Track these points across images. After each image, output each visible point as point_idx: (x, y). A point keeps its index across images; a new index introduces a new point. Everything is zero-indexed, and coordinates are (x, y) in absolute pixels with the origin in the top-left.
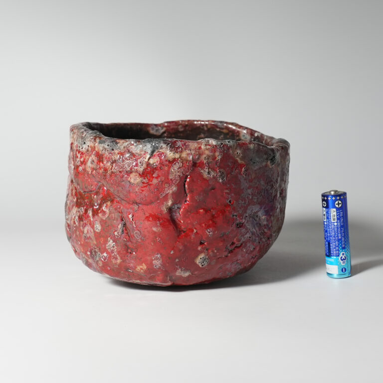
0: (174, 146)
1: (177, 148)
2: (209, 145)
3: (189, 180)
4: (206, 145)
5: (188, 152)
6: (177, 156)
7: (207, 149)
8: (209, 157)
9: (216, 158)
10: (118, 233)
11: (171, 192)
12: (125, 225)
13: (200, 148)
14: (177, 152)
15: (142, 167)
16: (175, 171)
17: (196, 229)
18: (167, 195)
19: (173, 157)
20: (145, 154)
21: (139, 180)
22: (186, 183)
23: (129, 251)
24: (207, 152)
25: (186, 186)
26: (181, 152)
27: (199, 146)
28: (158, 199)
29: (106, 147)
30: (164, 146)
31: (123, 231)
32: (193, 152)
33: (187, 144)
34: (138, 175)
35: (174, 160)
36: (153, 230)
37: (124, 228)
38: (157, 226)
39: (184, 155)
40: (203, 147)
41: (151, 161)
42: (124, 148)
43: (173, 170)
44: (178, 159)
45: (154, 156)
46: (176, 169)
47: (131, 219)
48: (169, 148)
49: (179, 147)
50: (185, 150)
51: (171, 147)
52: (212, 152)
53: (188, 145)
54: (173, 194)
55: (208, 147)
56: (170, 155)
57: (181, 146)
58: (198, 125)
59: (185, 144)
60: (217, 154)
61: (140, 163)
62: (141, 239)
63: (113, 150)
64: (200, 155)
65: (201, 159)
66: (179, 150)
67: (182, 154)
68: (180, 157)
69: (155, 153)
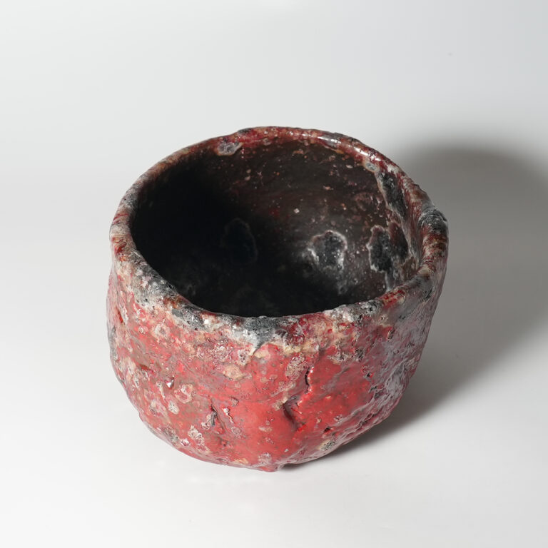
0: (293, 336)
1: (297, 338)
2: (343, 324)
3: (314, 371)
4: (338, 325)
5: (313, 340)
6: (297, 349)
7: (340, 332)
8: (342, 340)
9: (352, 339)
10: (206, 424)
11: (287, 390)
12: (216, 416)
13: (330, 331)
14: (297, 344)
15: (244, 361)
16: (294, 367)
17: (319, 418)
18: (281, 393)
19: (292, 352)
20: (248, 346)
21: (239, 375)
22: (309, 375)
23: (223, 443)
24: (341, 336)
25: (309, 378)
26: (303, 342)
27: (329, 328)
28: (269, 397)
29: (185, 323)
30: (277, 337)
31: (214, 424)
32: (320, 339)
33: (310, 328)
34: (238, 369)
35: (294, 355)
36: (259, 430)
37: (215, 420)
38: (266, 426)
39: (307, 347)
40: (334, 330)
41: (258, 355)
42: (215, 330)
43: (290, 367)
44: (298, 353)
45: (263, 348)
46: (295, 365)
47: (227, 414)
48: (284, 340)
49: (300, 336)
50: (309, 338)
51: (288, 337)
52: (347, 334)
53: (313, 330)
54: (290, 391)
55: (342, 327)
56: (287, 349)
57: (302, 333)
58: (295, 139)
59: (308, 328)
60: (354, 333)
61: (241, 356)
62: (242, 437)
63: (196, 329)
64: (330, 340)
65: (331, 344)
66: (299, 341)
67: (305, 345)
68: (302, 350)
69: (263, 345)
